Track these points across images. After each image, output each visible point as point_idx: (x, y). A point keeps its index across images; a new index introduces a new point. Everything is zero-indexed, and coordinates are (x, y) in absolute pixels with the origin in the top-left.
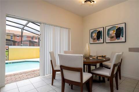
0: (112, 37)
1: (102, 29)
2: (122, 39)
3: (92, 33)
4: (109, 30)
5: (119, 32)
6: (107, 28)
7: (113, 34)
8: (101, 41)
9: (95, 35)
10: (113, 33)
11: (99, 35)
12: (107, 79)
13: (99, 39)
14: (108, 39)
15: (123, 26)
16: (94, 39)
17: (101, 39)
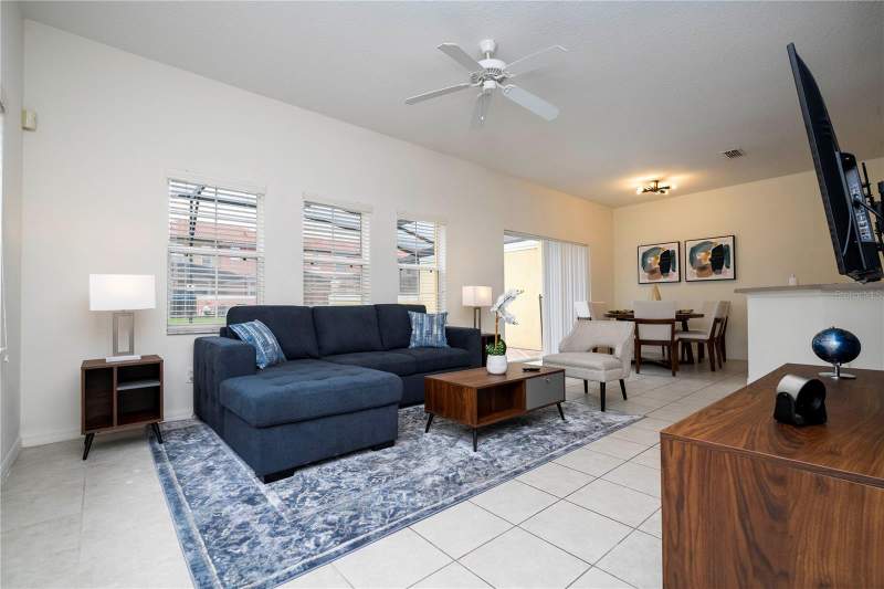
0: (702, 269)
1: (674, 247)
2: (728, 273)
3: (645, 255)
4: (693, 250)
5: (720, 257)
6: (690, 245)
7: (705, 259)
8: (674, 276)
9: (654, 262)
10: (704, 257)
11: (667, 261)
12: (696, 344)
13: (668, 271)
14: (691, 273)
15: (729, 242)
16: (652, 272)
17: (674, 271)
